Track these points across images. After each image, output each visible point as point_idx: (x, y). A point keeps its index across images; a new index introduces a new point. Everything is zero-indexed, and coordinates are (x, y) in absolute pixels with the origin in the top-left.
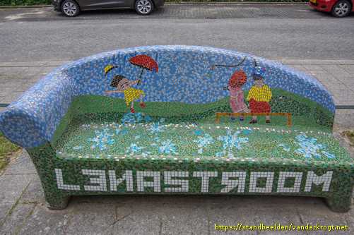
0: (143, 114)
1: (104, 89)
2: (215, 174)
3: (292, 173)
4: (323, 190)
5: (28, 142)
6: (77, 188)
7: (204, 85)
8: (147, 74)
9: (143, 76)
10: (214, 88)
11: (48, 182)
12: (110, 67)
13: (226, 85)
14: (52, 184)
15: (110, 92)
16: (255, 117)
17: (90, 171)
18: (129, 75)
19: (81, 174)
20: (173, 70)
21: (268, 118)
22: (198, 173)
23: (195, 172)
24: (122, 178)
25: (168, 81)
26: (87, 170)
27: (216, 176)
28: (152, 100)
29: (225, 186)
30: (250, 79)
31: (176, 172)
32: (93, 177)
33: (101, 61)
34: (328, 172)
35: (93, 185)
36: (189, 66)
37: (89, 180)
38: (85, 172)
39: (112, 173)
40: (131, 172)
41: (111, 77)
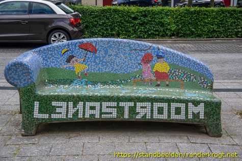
0: (86, 80)
1: (61, 64)
2: (132, 104)
3: (178, 104)
4: (200, 118)
5: (21, 83)
6: (46, 116)
7: (125, 62)
8: (90, 55)
9: (87, 56)
10: (132, 63)
11: (28, 113)
12: (66, 50)
13: (140, 62)
14: (30, 114)
15: (65, 66)
16: (159, 83)
17: (57, 102)
18: (78, 55)
19: (51, 105)
20: (106, 52)
21: (167, 83)
22: (123, 103)
23: (120, 103)
24: (76, 107)
25: (103, 59)
26: (55, 102)
27: (133, 105)
28: (93, 71)
29: (139, 113)
30: (155, 58)
31: (109, 103)
32: (58, 107)
33: (60, 46)
34: (201, 104)
35: (58, 113)
36: (117, 50)
37: (56, 110)
38: (54, 103)
39: (71, 104)
40: (82, 103)
41: (66, 56)
